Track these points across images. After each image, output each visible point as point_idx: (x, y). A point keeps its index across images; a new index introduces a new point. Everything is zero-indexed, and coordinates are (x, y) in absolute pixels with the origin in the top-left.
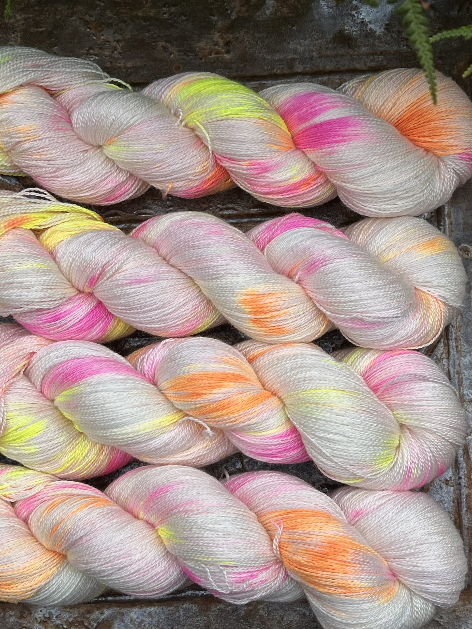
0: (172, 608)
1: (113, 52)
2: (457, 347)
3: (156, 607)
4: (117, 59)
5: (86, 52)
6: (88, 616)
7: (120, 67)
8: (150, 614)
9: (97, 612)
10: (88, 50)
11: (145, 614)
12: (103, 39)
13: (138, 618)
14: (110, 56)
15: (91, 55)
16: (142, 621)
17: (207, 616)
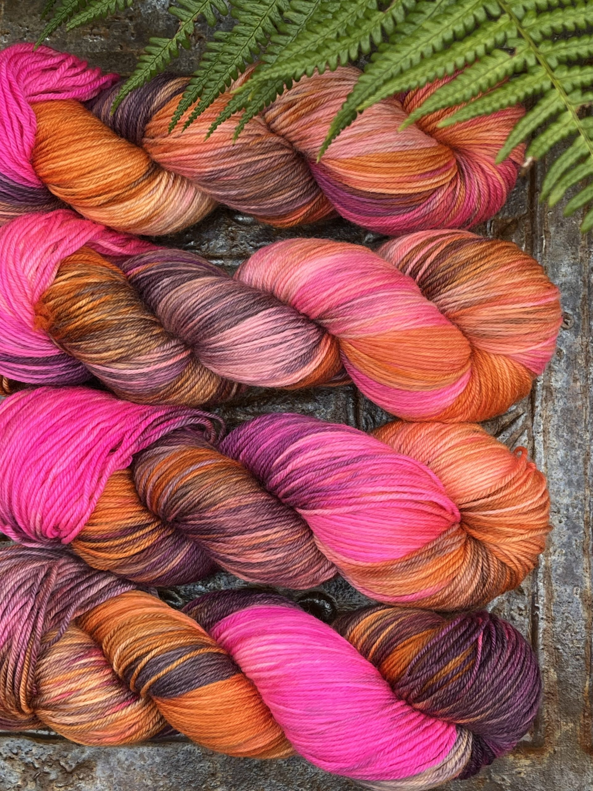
0: (169, 750)
1: (123, 32)
3: (150, 748)
6: (66, 753)
8: (141, 755)
9: (77, 751)
10: (92, 29)
11: (136, 755)
13: (127, 760)
16: (132, 764)
17: (213, 762)
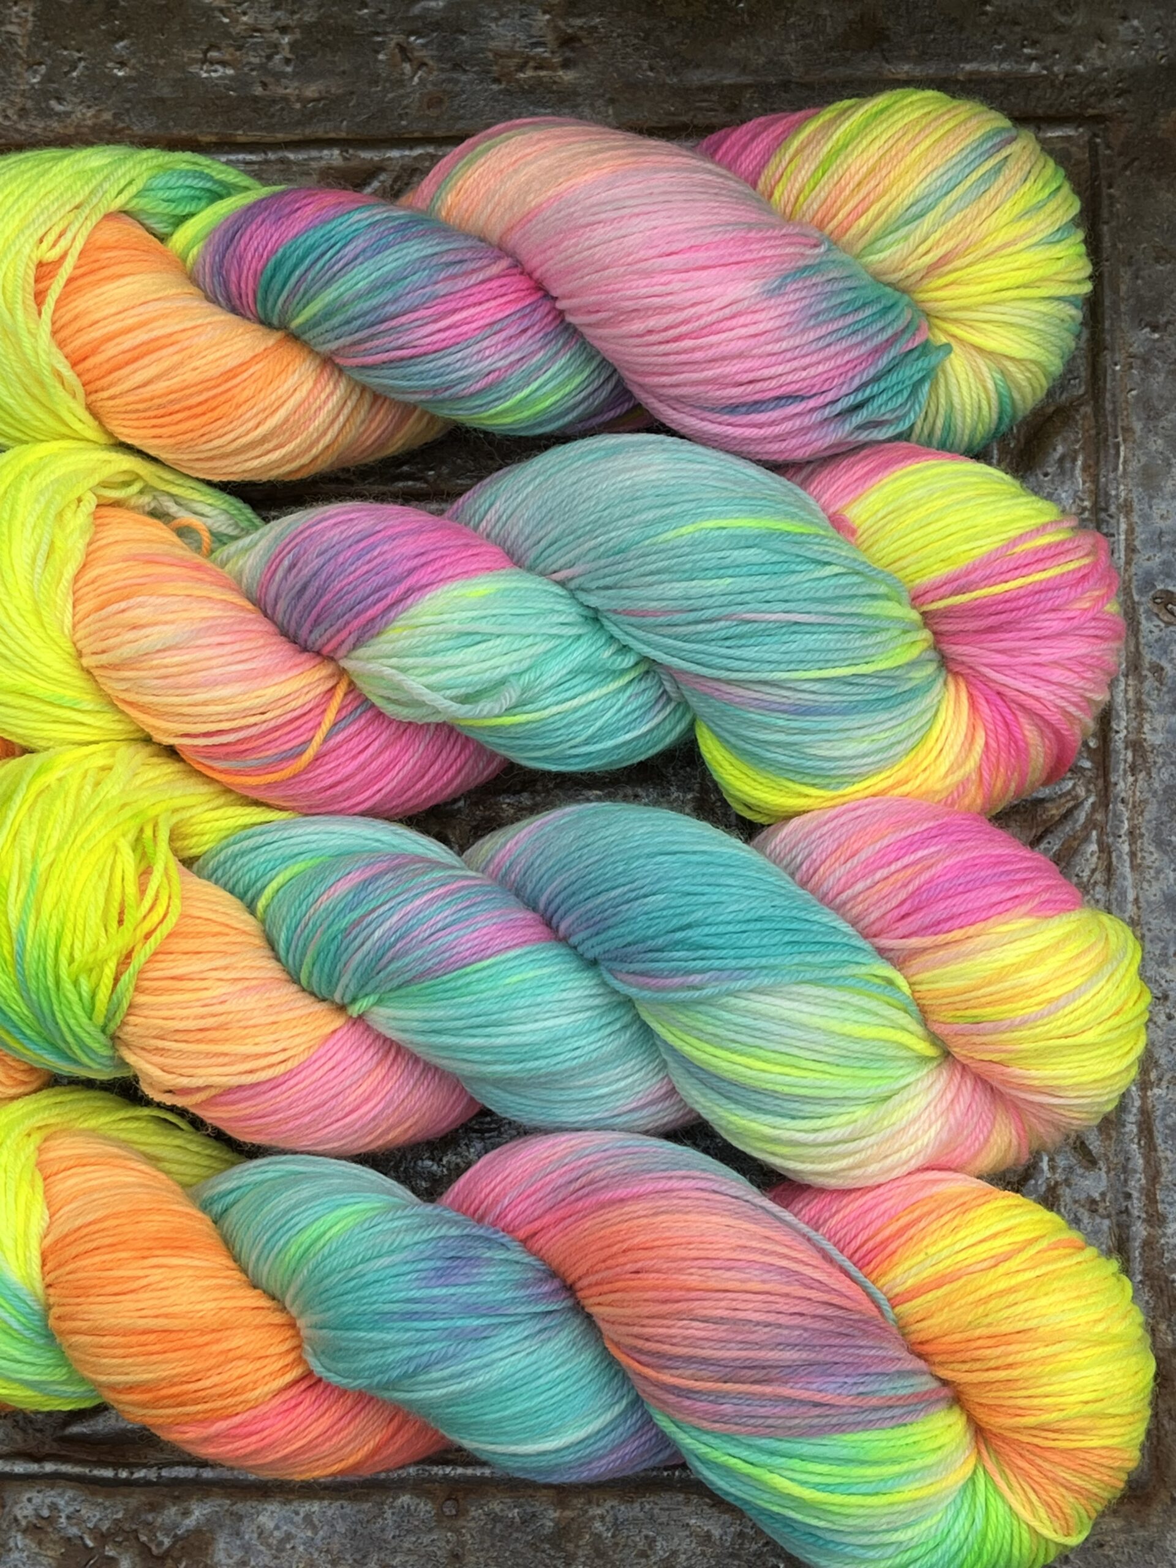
0: (366, 1506)
1: (269, 57)
3: (326, 1503)
6: (150, 1517)
8: (308, 1519)
9: (174, 1509)
10: (205, 52)
11: (296, 1519)
13: (277, 1528)
16: (289, 1537)
17: (457, 1531)
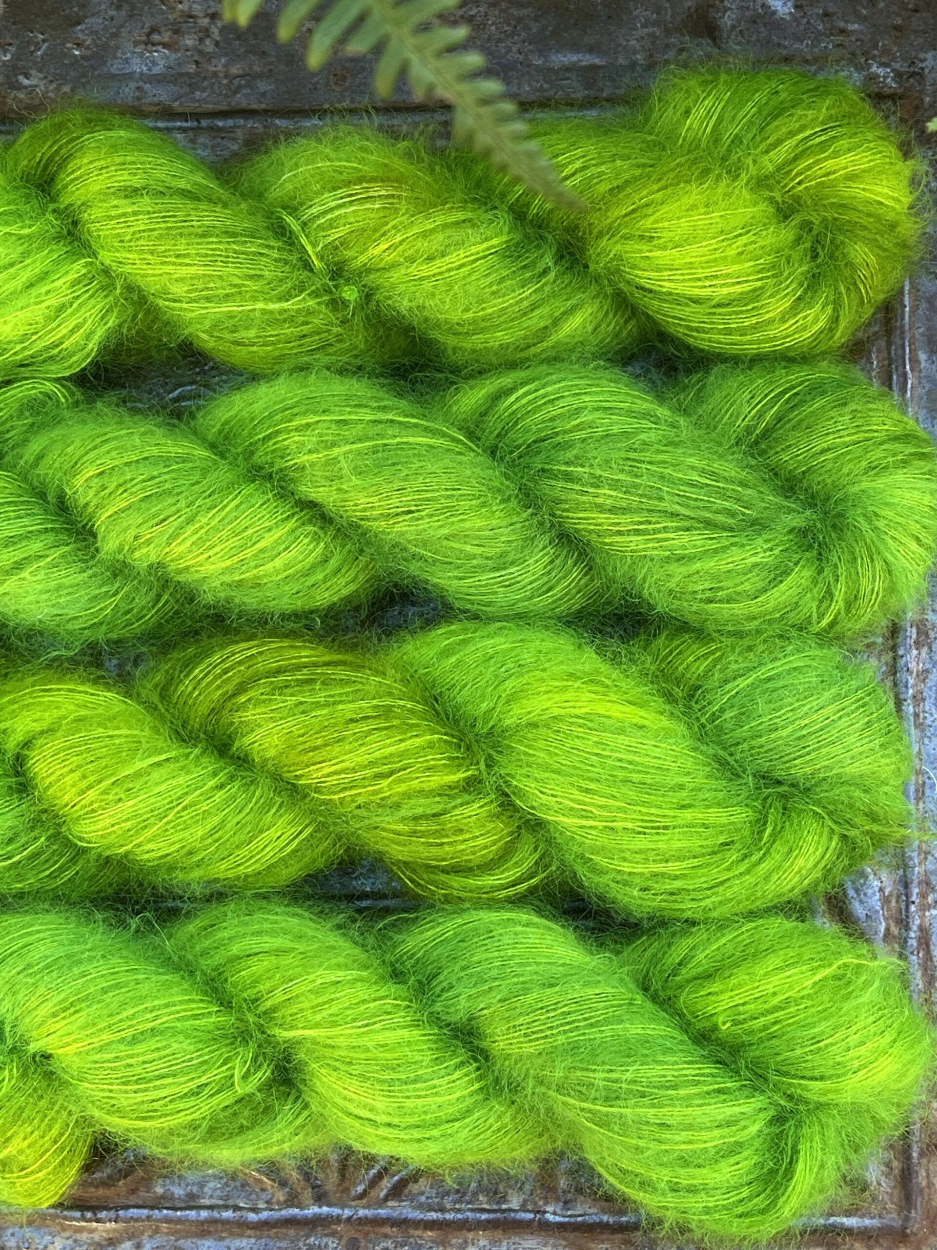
2: (916, 715)
4: (209, 57)
5: (144, 38)
7: (215, 74)
12: (182, 11)
14: (195, 48)
15: (154, 45)
